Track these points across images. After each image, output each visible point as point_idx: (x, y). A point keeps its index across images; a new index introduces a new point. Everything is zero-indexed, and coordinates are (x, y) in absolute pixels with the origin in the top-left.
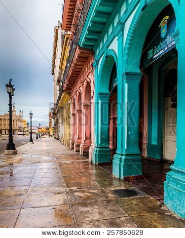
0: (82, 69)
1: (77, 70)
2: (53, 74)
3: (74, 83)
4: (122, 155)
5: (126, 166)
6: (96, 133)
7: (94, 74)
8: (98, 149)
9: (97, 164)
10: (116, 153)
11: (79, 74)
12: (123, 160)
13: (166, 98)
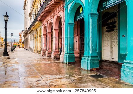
0: (54, 8)
1: (51, 9)
2: (24, 9)
3: (46, 16)
4: (88, 57)
5: (91, 63)
6: (66, 45)
7: (64, 12)
8: (68, 55)
9: (68, 63)
10: (83, 56)
11: (51, 11)
12: (89, 60)
13: (103, 27)
